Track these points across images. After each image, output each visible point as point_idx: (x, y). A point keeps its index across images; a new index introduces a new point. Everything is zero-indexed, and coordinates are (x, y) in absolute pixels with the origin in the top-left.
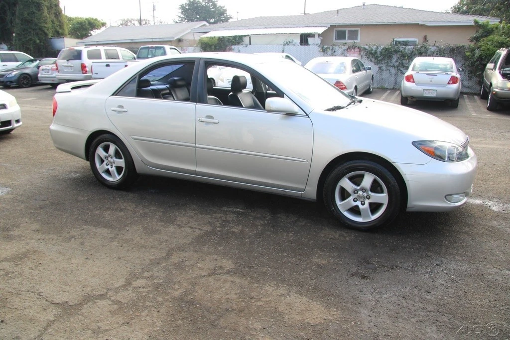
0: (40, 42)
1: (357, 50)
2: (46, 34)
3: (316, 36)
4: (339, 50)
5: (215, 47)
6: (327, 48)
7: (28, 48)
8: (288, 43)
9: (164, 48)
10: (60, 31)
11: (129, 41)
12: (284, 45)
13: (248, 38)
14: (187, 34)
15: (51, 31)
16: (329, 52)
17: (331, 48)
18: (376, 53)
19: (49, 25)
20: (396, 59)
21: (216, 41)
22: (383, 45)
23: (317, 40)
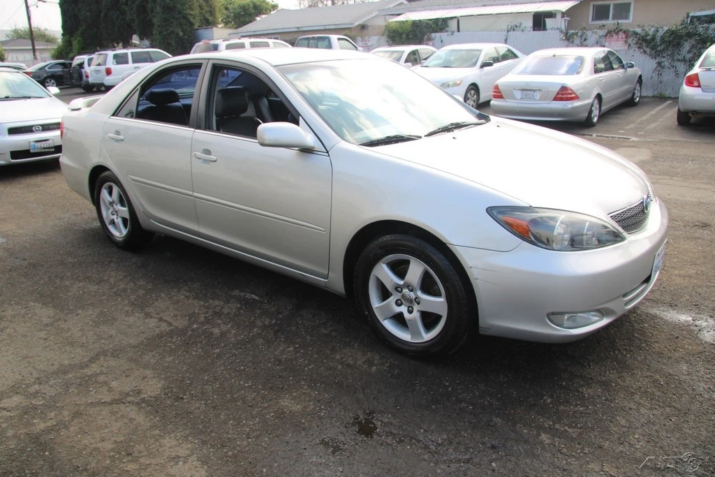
0: (184, 35)
1: (621, 35)
2: (192, 24)
3: (559, 16)
4: (592, 37)
5: (407, 35)
6: (573, 34)
7: (170, 43)
8: (514, 28)
9: (329, 39)
10: (211, 19)
11: (295, 30)
12: (508, 31)
13: (455, 22)
14: (373, 17)
15: (198, 19)
16: (577, 40)
17: (580, 34)
18: (653, 39)
19: (196, 12)
20: (688, 48)
21: (409, 28)
22: (667, 25)
23: (560, 23)
